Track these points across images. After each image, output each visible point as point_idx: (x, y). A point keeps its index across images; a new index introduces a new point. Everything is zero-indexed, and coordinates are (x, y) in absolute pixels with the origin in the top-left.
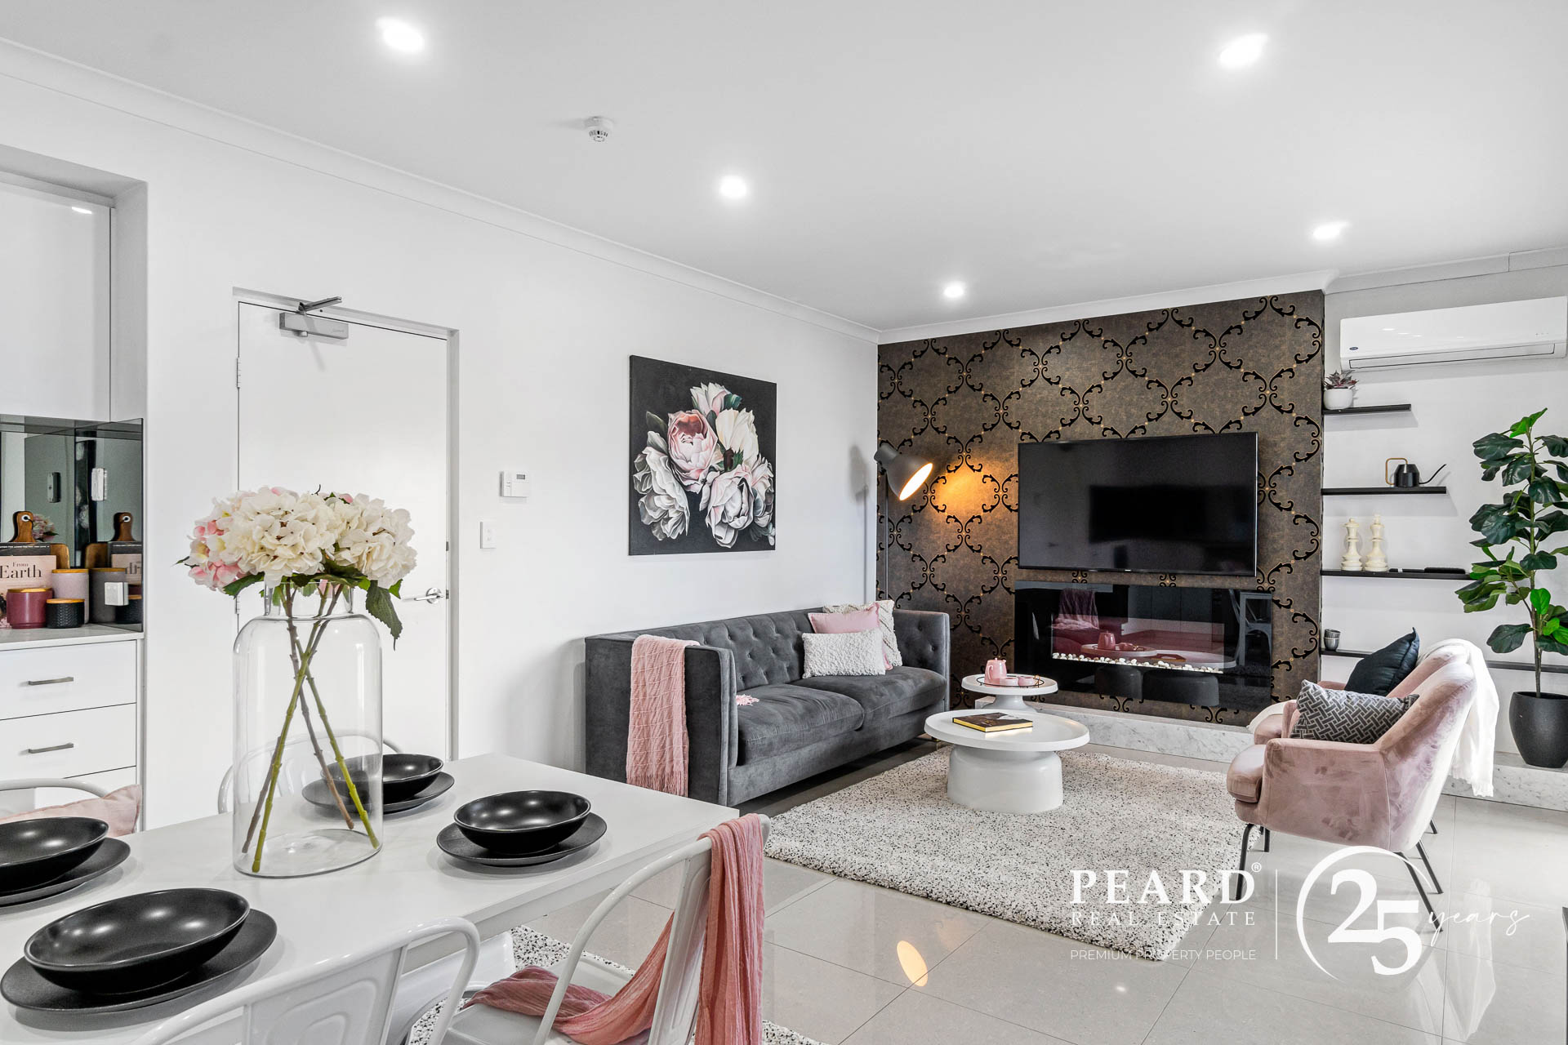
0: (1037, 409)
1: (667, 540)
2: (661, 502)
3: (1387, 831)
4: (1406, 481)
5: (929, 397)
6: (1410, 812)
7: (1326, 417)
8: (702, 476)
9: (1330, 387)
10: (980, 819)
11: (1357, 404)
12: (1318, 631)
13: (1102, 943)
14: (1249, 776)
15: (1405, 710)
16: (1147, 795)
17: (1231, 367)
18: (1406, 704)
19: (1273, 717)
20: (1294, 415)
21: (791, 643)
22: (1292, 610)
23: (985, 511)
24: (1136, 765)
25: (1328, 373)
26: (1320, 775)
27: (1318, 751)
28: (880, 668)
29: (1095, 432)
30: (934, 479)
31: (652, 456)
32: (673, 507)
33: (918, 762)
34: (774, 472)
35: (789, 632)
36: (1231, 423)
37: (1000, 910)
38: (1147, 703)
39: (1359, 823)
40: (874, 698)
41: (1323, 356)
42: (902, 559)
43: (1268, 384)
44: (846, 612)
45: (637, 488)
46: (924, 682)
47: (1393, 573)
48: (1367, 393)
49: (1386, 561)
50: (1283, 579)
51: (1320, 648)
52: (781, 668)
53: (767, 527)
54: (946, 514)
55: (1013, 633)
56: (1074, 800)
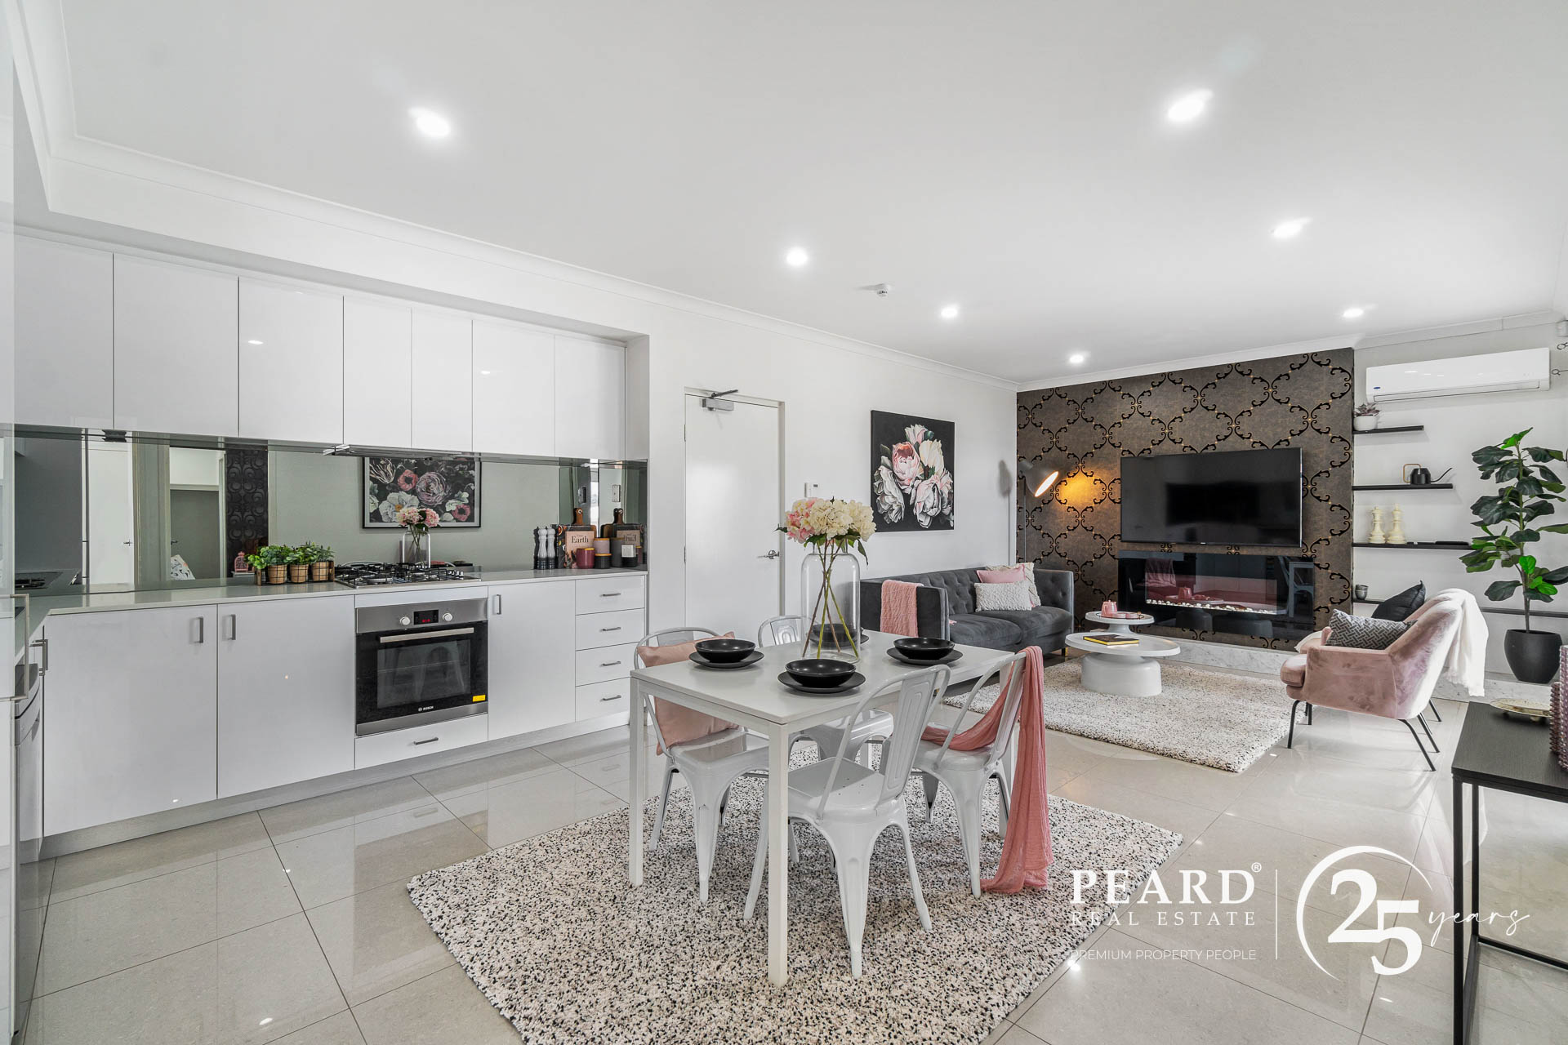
0: (1134, 434)
1: (892, 523)
2: (888, 500)
3: (1395, 706)
4: (1420, 480)
5: (1054, 428)
6: (1411, 693)
7: (1355, 436)
8: (911, 483)
9: (1359, 415)
10: (1106, 698)
11: (1380, 427)
12: (1350, 585)
13: (1198, 762)
14: (1296, 669)
15: (1407, 629)
16: (1222, 690)
17: (1281, 403)
18: (1409, 626)
19: (1314, 640)
20: (1330, 435)
21: (967, 589)
22: (1329, 571)
23: (1095, 503)
24: (1211, 673)
25: (1358, 404)
26: (1346, 668)
27: (1345, 654)
28: (1029, 607)
29: (1178, 449)
30: (1059, 482)
31: (884, 471)
32: (895, 502)
33: (1056, 666)
34: (953, 480)
35: (965, 582)
36: (1281, 441)
37: (1129, 743)
38: (1218, 635)
39: (1374, 700)
40: (1028, 624)
41: (1353, 393)
42: (1036, 536)
43: (1310, 414)
44: (1002, 570)
45: (875, 491)
46: (1058, 616)
47: (1410, 545)
48: (1387, 418)
49: (1404, 537)
50: (1322, 549)
51: (1352, 598)
52: (962, 604)
53: (949, 515)
54: (1067, 505)
55: (1117, 585)
56: (1169, 691)
